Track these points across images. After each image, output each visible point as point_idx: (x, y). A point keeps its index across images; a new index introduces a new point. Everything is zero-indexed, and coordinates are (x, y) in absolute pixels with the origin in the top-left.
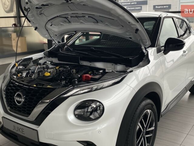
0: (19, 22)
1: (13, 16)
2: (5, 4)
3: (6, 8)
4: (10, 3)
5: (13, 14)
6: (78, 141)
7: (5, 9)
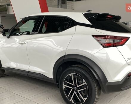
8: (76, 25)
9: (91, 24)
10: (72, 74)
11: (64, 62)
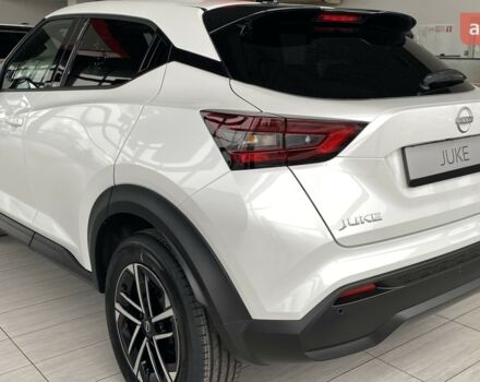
8: (170, 61)
9: (218, 59)
10: (136, 265)
11: (109, 214)
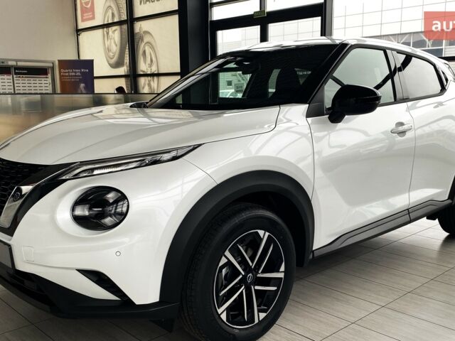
0: (133, 87)
1: (123, 74)
2: (109, 50)
3: (112, 58)
4: (119, 46)
5: (123, 70)
6: (79, 270)
7: (110, 60)
